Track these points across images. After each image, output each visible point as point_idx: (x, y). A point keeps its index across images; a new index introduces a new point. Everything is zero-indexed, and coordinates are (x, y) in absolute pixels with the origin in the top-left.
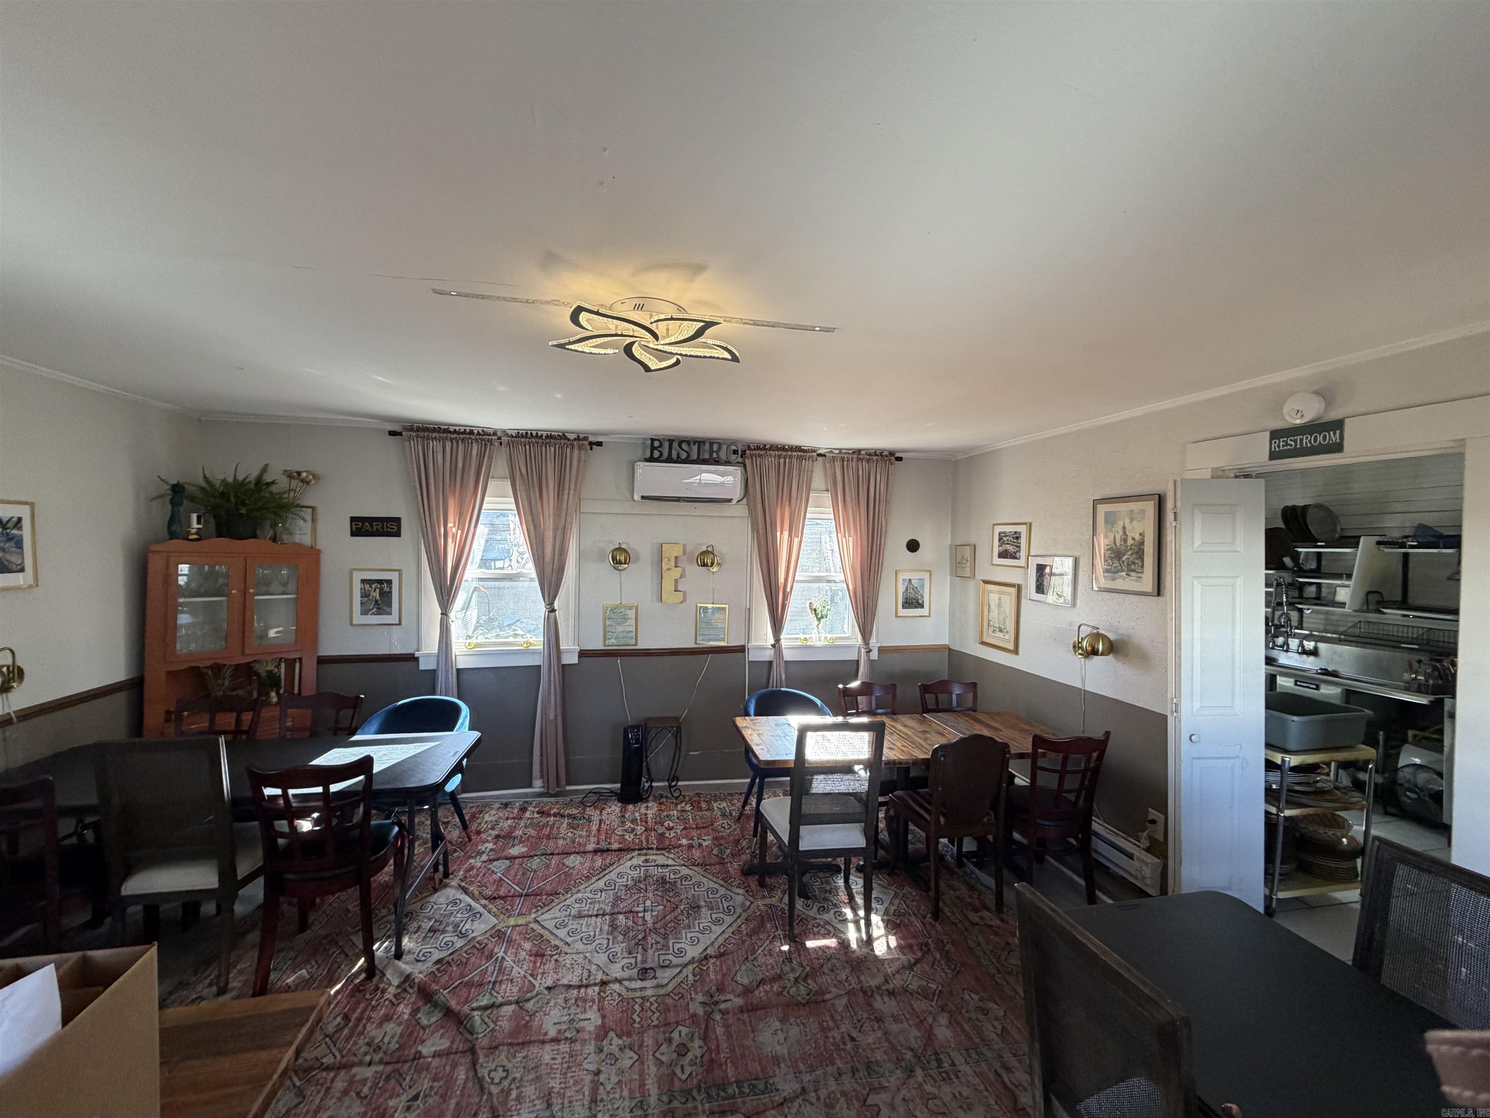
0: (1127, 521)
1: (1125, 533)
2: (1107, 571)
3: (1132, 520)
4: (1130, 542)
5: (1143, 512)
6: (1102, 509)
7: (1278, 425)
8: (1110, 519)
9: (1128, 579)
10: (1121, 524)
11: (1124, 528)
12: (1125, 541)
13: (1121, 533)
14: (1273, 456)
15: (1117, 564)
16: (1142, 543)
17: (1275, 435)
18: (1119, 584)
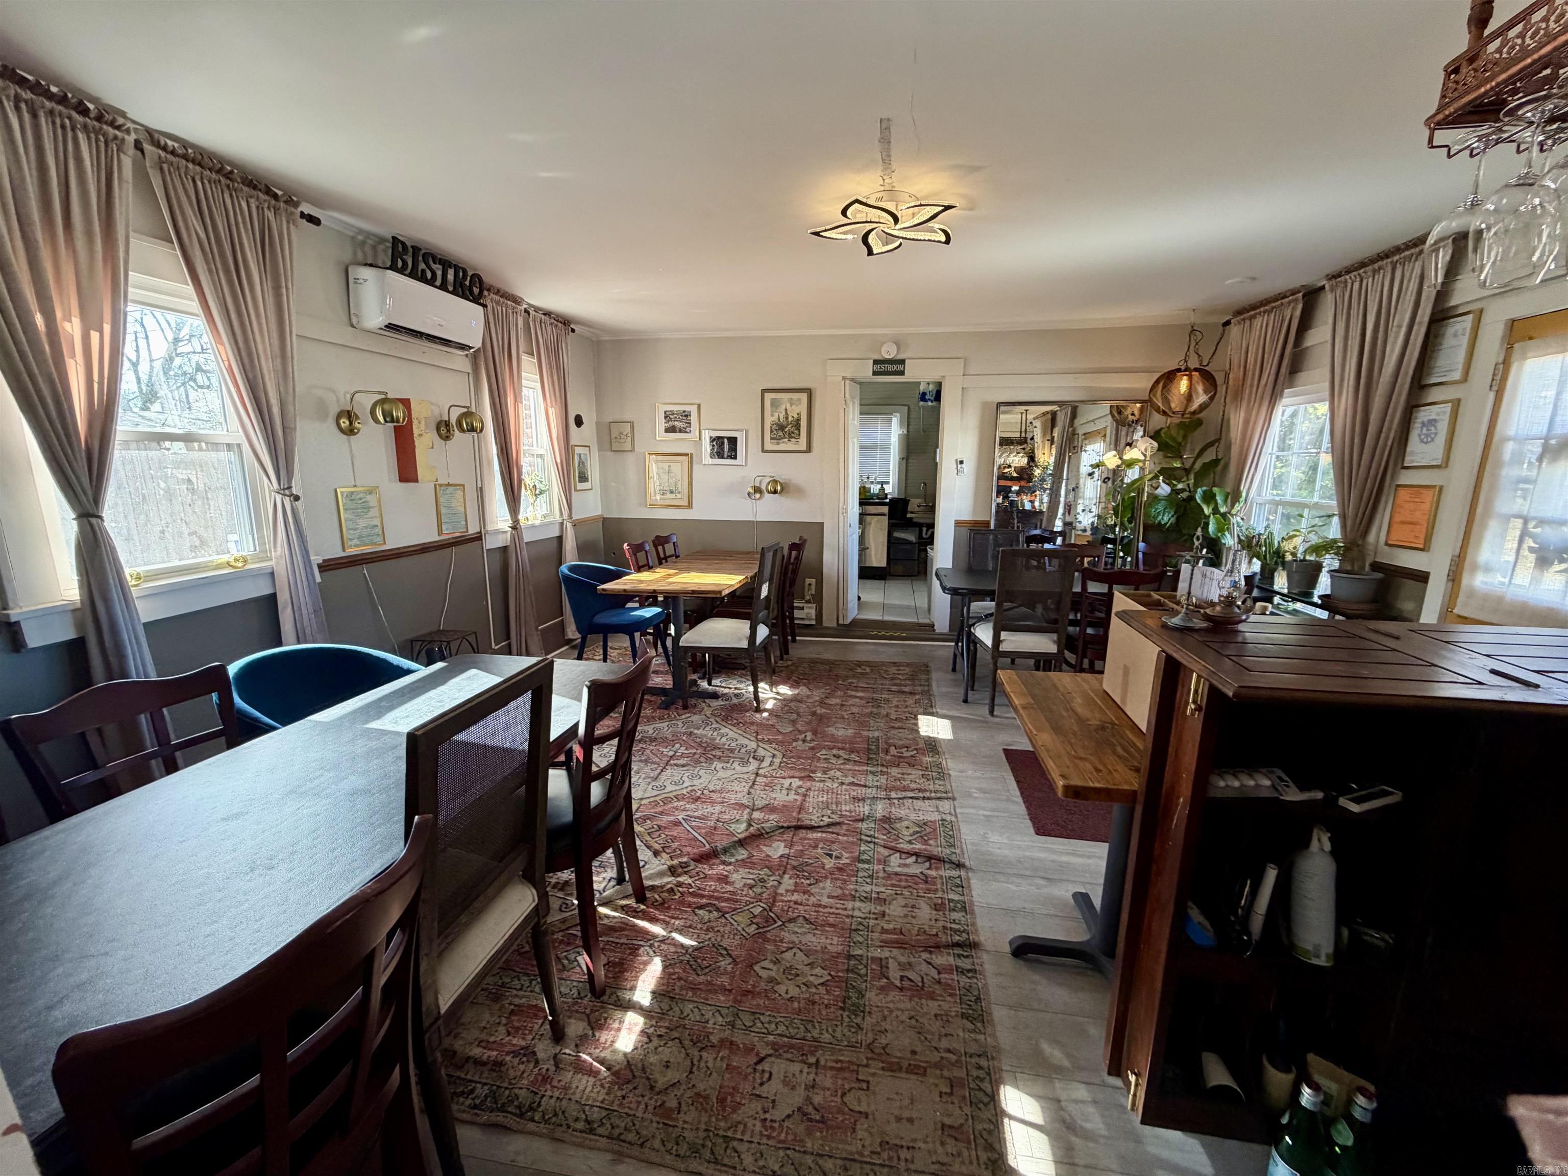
0: (788, 405)
1: (786, 413)
2: (772, 439)
3: (791, 405)
4: (790, 419)
5: (799, 400)
6: (769, 396)
7: (877, 357)
8: (775, 404)
9: (789, 443)
10: (784, 407)
11: (786, 410)
12: (787, 418)
13: (784, 413)
14: (875, 373)
15: (781, 433)
16: (799, 420)
17: (876, 362)
18: (782, 447)
